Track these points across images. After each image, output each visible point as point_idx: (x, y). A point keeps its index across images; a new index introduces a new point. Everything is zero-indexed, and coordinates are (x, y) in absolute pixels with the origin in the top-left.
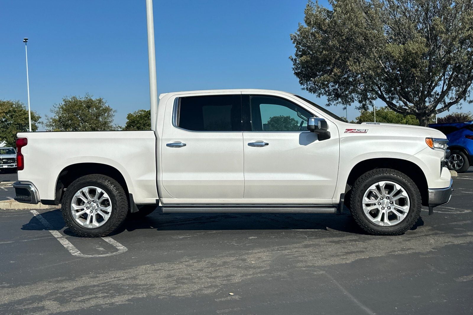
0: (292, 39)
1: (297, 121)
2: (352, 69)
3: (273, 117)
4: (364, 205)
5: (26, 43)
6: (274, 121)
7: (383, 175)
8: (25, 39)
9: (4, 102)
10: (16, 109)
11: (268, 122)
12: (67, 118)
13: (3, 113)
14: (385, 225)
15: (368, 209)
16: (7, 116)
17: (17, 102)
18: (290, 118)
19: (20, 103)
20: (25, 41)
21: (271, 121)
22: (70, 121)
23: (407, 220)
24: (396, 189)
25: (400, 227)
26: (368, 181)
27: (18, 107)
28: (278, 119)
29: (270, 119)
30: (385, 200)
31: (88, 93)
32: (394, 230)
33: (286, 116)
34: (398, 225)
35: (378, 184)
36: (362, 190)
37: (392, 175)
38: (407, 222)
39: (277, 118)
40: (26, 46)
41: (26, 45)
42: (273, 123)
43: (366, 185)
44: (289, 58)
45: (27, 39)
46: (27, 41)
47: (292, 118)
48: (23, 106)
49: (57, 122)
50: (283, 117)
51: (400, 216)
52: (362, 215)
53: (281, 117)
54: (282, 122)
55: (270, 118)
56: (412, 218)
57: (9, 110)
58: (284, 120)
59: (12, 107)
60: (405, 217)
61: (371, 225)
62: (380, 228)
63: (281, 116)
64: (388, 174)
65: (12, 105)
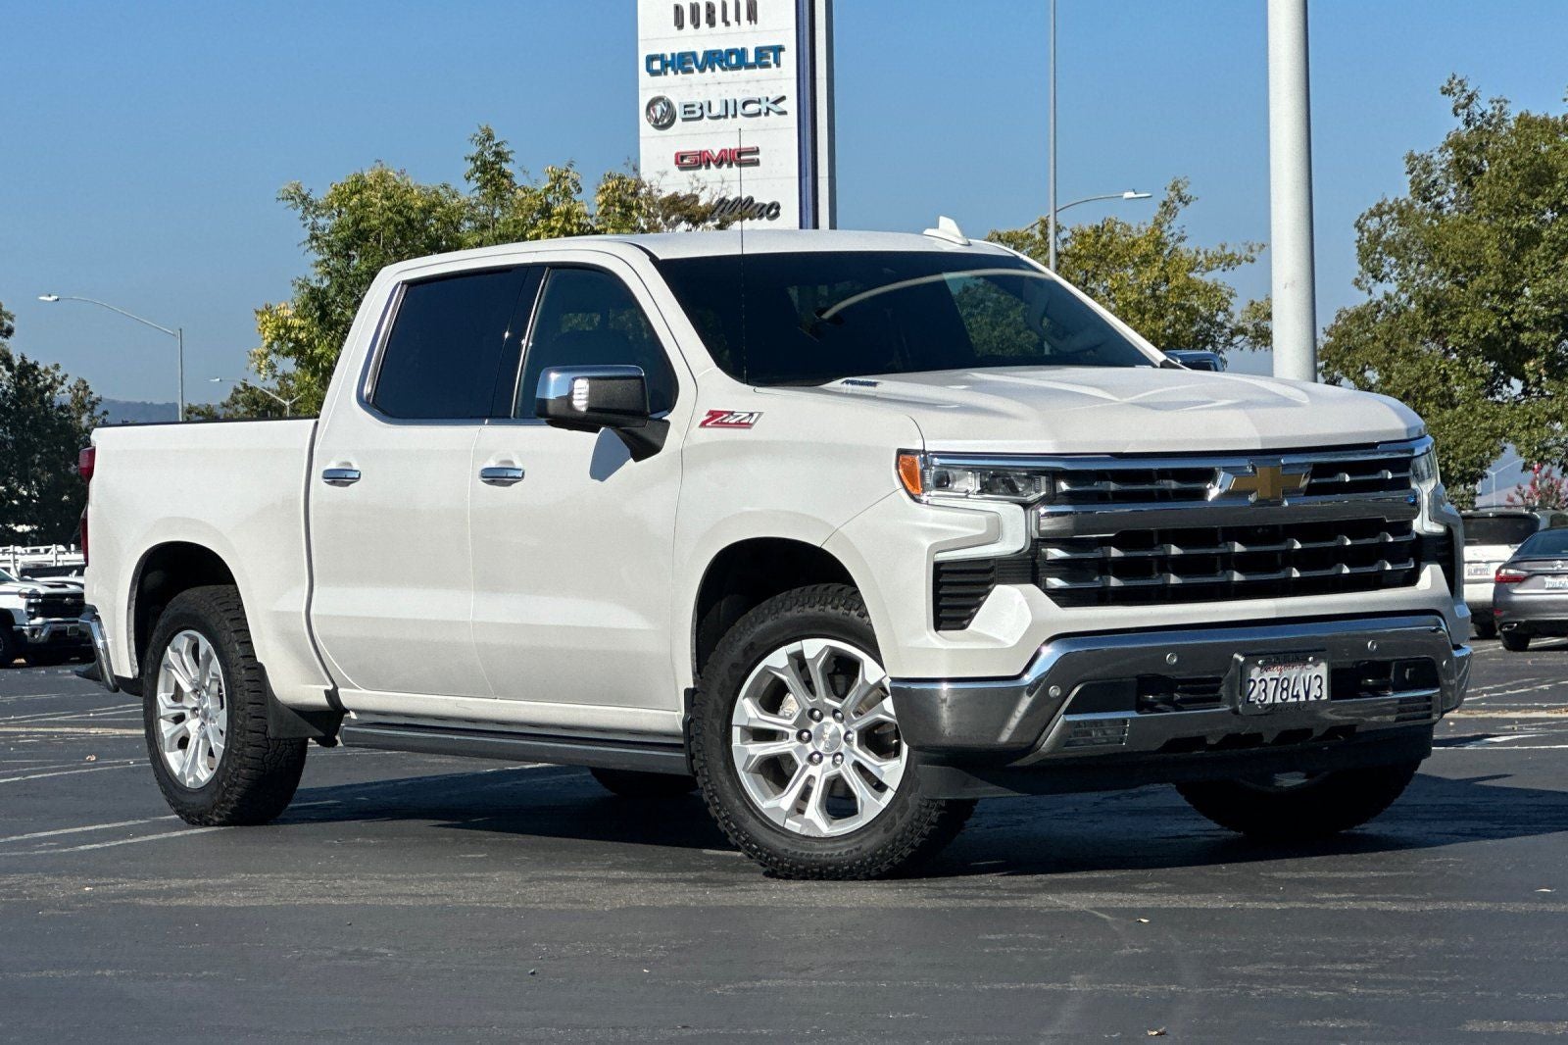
4: (736, 732)
7: (822, 613)
14: (804, 833)
15: (752, 752)
23: (887, 819)
24: (865, 682)
25: (857, 846)
26: (762, 626)
30: (828, 724)
32: (831, 855)
34: (850, 838)
35: (799, 648)
36: (734, 666)
37: (852, 618)
38: (886, 831)
43: (752, 644)
51: (865, 800)
52: (722, 776)
56: (908, 815)
60: (884, 806)
61: (751, 824)
62: (782, 841)
64: (841, 610)
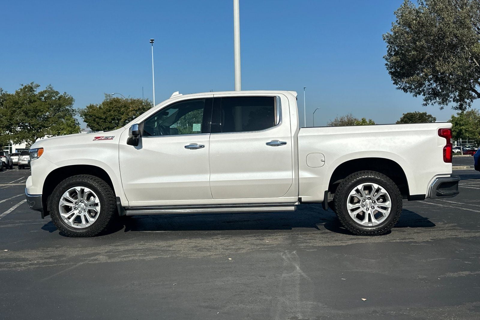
0: (384, 39)
1: (434, 118)
2: (440, 69)
3: (407, 113)
5: (152, 44)
6: (407, 118)
8: (151, 40)
9: (134, 100)
10: (145, 107)
11: (401, 118)
12: (192, 116)
13: (133, 111)
16: (137, 114)
17: (146, 100)
18: (427, 115)
19: (149, 101)
20: (151, 41)
21: (404, 117)
22: (194, 119)
27: (147, 105)
28: (412, 115)
29: (403, 116)
31: (212, 90)
33: (422, 113)
39: (410, 115)
40: (152, 47)
41: (152, 45)
42: (407, 120)
44: (384, 57)
45: (153, 40)
46: (153, 41)
47: (429, 114)
48: (151, 104)
49: (182, 120)
50: (418, 114)
53: (416, 114)
54: (417, 118)
55: (404, 114)
57: (139, 108)
58: (419, 117)
59: (141, 105)
63: (416, 112)
65: (141, 103)
